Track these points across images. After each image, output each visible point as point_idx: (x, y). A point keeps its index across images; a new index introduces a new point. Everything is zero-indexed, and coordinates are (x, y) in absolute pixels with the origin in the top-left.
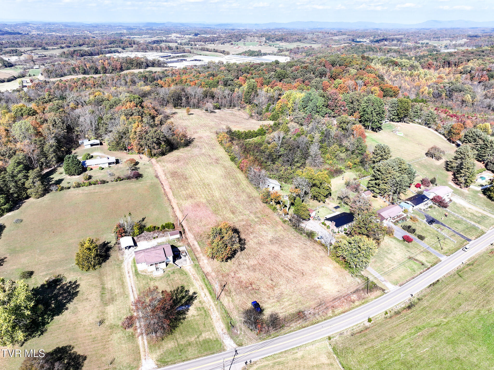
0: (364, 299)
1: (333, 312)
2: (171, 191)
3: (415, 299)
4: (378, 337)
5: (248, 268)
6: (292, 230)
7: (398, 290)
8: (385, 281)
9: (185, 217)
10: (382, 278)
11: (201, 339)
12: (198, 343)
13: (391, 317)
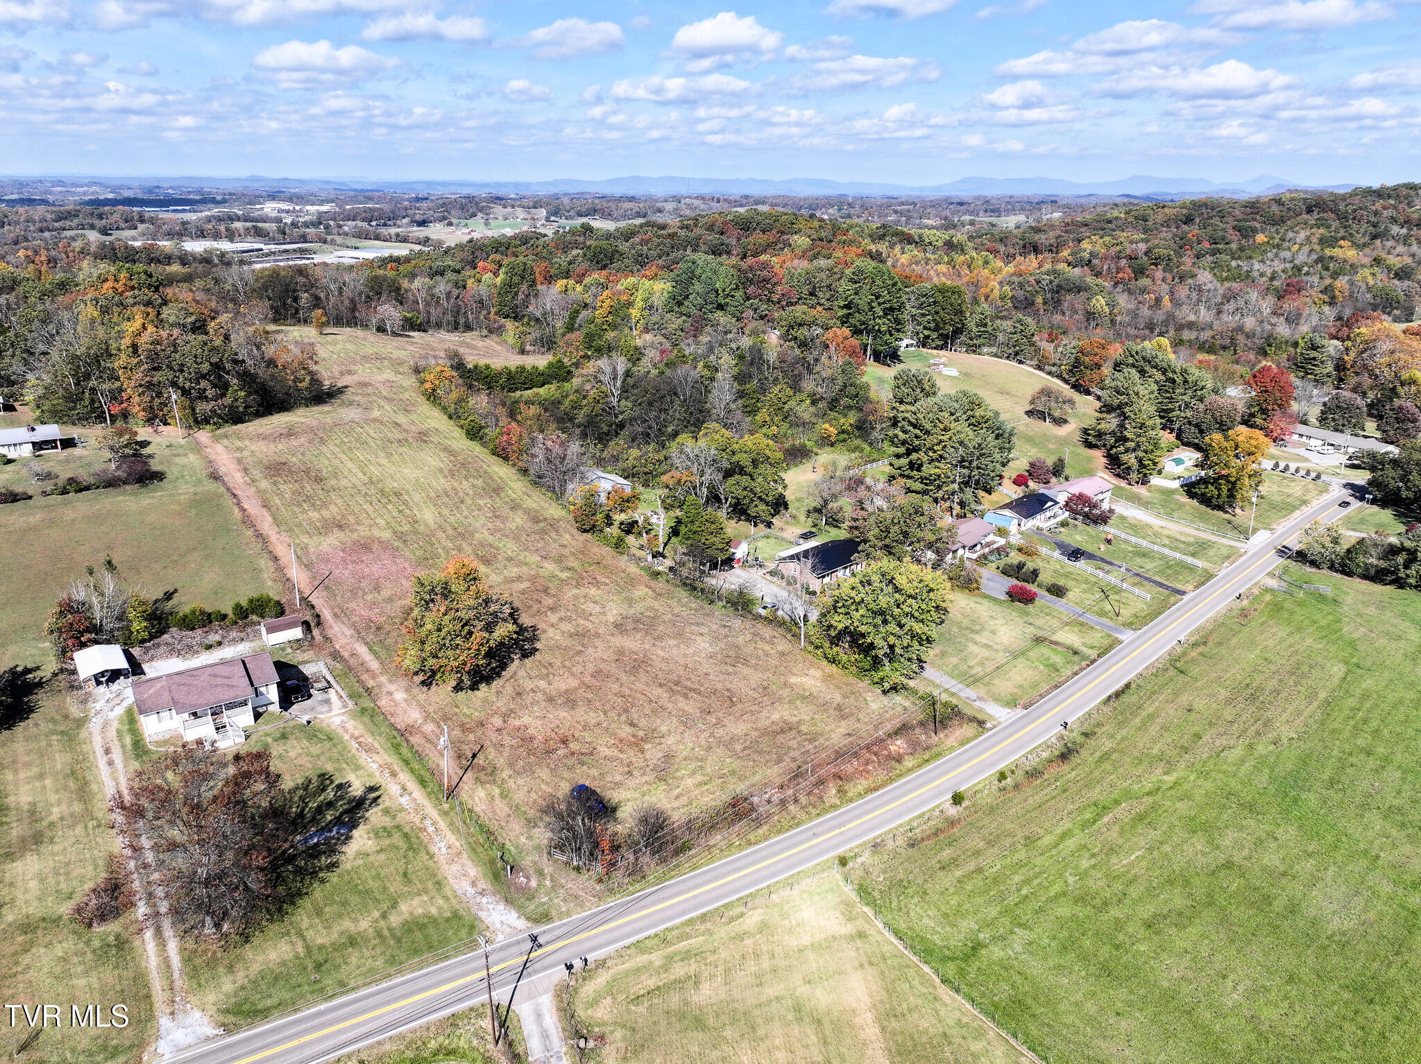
0: (928, 748)
1: (841, 791)
2: (267, 514)
3: (1075, 735)
4: (991, 844)
5: (550, 699)
6: (683, 594)
7: (1023, 717)
8: (980, 699)
9: (322, 583)
10: (970, 693)
11: (395, 920)
12: (386, 933)
13: (1017, 787)
